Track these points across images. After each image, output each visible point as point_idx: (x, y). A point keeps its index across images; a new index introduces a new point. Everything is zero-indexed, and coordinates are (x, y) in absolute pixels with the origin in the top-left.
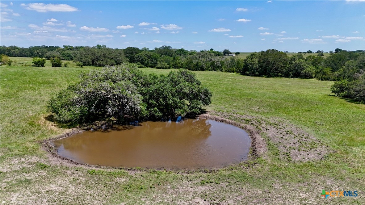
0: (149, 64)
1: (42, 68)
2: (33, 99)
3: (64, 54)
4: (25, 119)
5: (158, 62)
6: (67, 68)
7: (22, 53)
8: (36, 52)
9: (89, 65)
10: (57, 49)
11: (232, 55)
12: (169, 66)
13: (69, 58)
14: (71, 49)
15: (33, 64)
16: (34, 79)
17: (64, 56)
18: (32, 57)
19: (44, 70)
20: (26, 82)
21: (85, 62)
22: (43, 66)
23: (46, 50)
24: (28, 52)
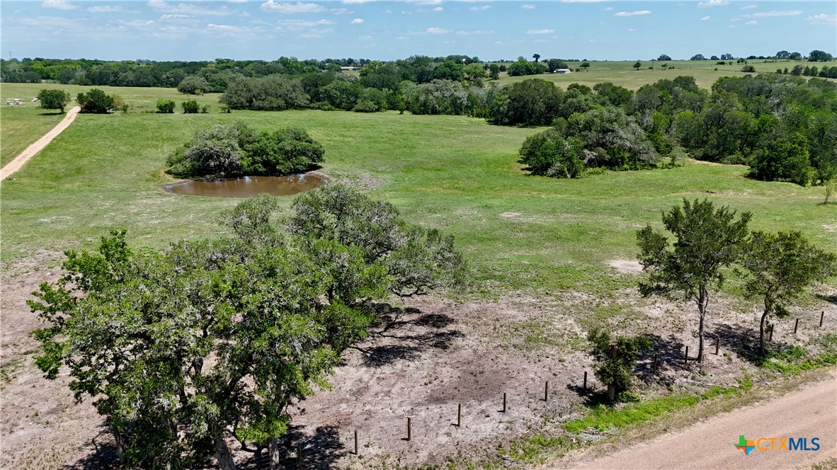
0: (344, 104)
1: (169, 116)
2: (155, 157)
3: (213, 81)
4: (148, 173)
5: (359, 101)
6: (206, 114)
7: (139, 79)
8: (164, 76)
9: (242, 107)
10: (203, 68)
11: (564, 72)
12: (377, 107)
13: (222, 87)
14: (229, 67)
15: (157, 110)
16: (157, 134)
17: (214, 84)
18: (157, 86)
19: (172, 120)
20: (148, 139)
21: (236, 103)
22: (171, 112)
23: (181, 71)
24: (150, 77)
